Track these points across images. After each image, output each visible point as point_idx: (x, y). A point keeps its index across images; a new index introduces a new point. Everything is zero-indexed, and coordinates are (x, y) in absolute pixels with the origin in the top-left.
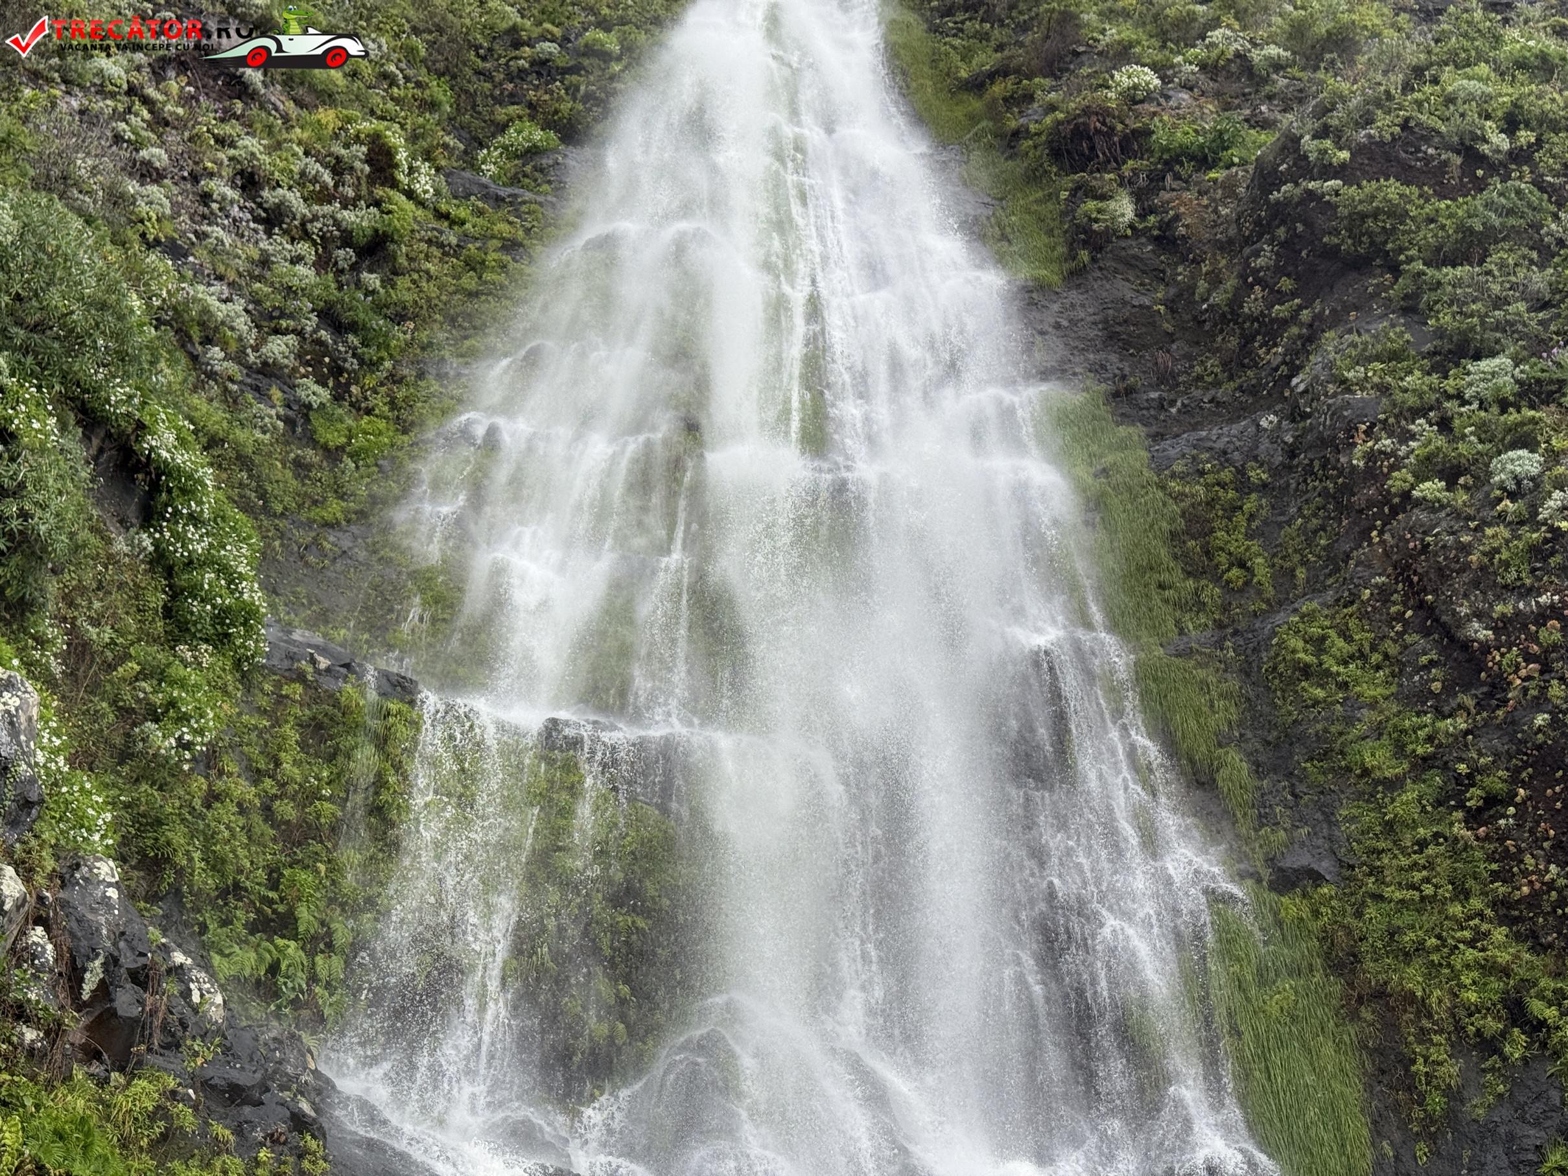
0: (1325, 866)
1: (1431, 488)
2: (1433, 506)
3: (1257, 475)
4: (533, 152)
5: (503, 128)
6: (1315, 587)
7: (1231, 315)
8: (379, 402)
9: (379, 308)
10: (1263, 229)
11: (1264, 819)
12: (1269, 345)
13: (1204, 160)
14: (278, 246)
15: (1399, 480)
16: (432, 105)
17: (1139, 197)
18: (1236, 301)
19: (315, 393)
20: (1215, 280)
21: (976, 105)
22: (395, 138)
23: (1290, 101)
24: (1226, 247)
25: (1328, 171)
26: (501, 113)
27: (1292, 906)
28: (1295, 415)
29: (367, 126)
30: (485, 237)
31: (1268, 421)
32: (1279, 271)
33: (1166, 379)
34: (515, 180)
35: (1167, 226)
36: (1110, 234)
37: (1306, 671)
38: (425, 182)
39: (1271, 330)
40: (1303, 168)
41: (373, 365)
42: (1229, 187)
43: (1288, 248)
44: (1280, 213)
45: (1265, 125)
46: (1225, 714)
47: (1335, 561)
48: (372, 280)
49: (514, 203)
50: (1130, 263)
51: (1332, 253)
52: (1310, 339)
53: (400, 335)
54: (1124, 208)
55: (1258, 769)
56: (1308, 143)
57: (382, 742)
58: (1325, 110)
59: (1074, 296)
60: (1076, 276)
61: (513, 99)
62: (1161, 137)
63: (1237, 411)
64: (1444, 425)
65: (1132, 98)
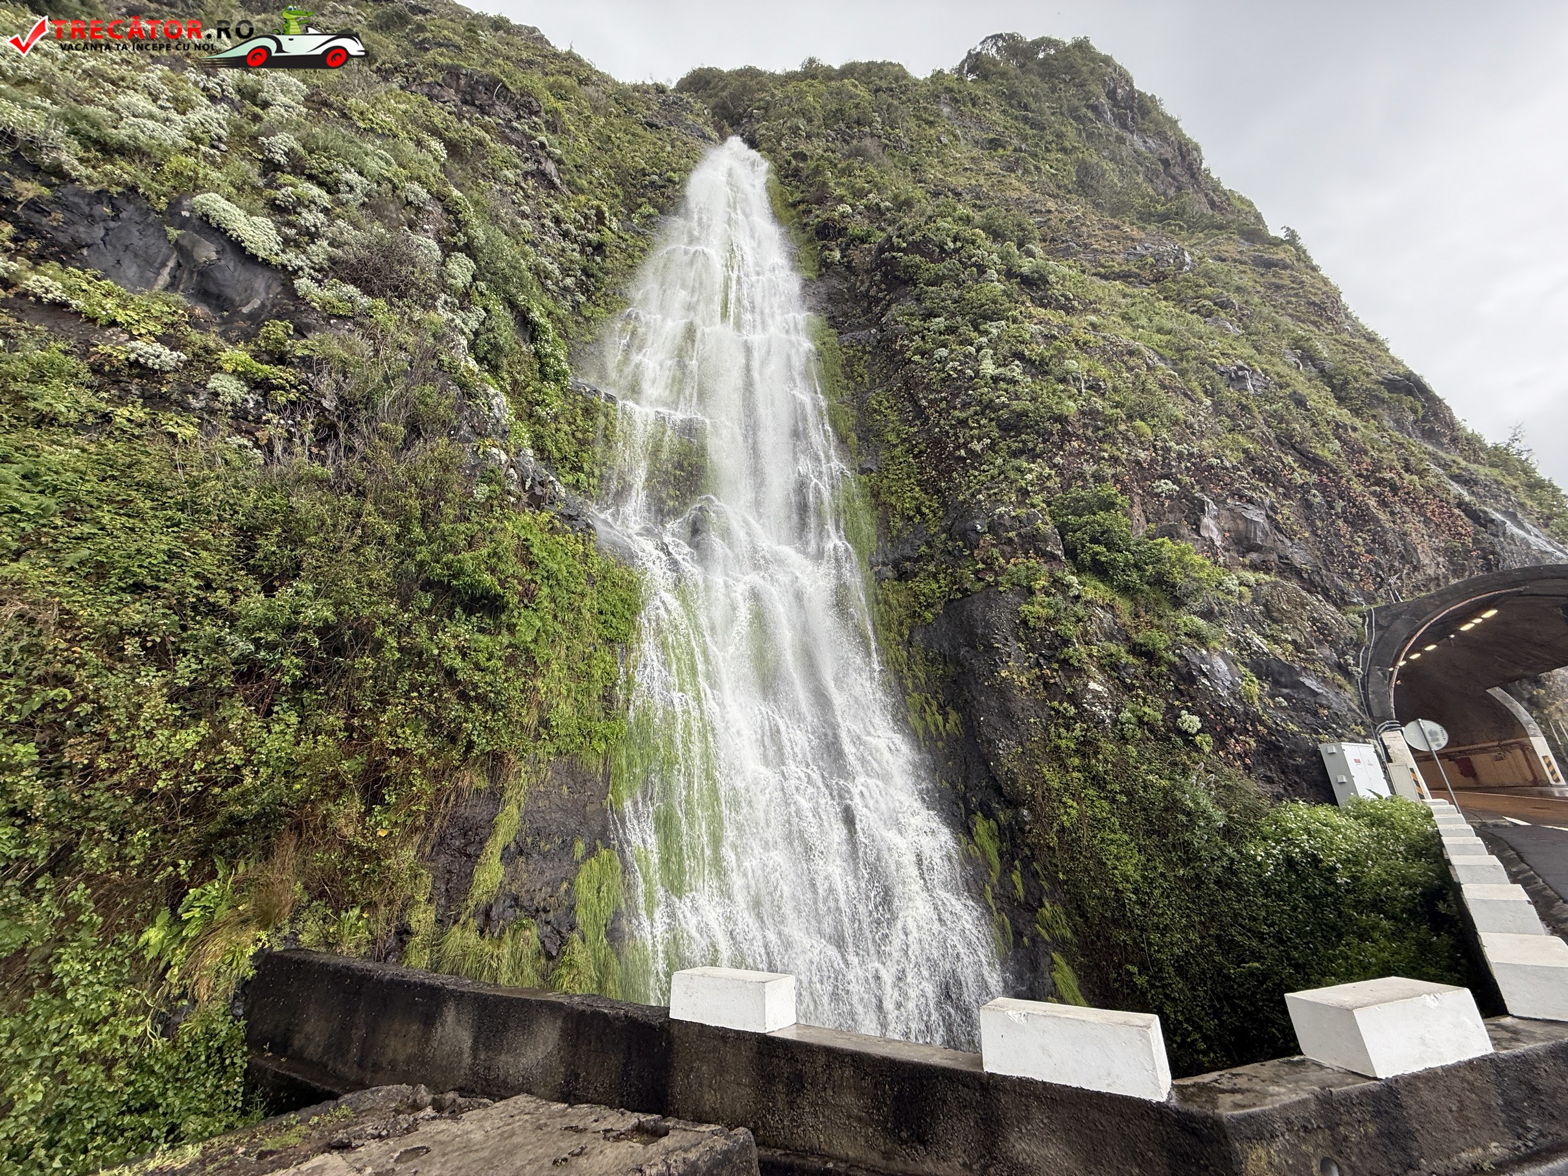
0: (874, 468)
1: (917, 358)
2: (916, 363)
3: (868, 349)
4: (650, 216)
5: (640, 206)
6: (881, 386)
7: (866, 295)
8: (601, 302)
9: (600, 269)
10: (878, 267)
11: (860, 453)
12: (877, 305)
13: (863, 241)
14: (567, 245)
15: (908, 354)
16: (617, 196)
17: (842, 251)
18: (868, 291)
19: (582, 298)
20: (862, 282)
21: (794, 213)
22: (605, 208)
23: (891, 223)
24: (867, 271)
25: (899, 250)
26: (639, 201)
27: (864, 478)
28: (882, 330)
29: (596, 203)
30: (635, 246)
31: (873, 331)
32: (881, 282)
33: (845, 314)
34: (644, 226)
35: (849, 262)
36: (832, 263)
37: (875, 411)
38: (614, 226)
39: (878, 301)
40: (892, 248)
41: (599, 289)
42: (870, 250)
43: (885, 275)
44: (884, 262)
45: (883, 230)
46: (852, 422)
47: (888, 378)
48: (598, 259)
49: (644, 235)
50: (837, 273)
51: (897, 278)
52: (889, 305)
53: (608, 280)
54: (837, 255)
55: (859, 438)
56: (895, 239)
57: (606, 416)
58: (901, 228)
59: (819, 284)
60: (820, 276)
61: (643, 196)
62: (850, 231)
63: (864, 327)
64: (923, 338)
65: (843, 216)
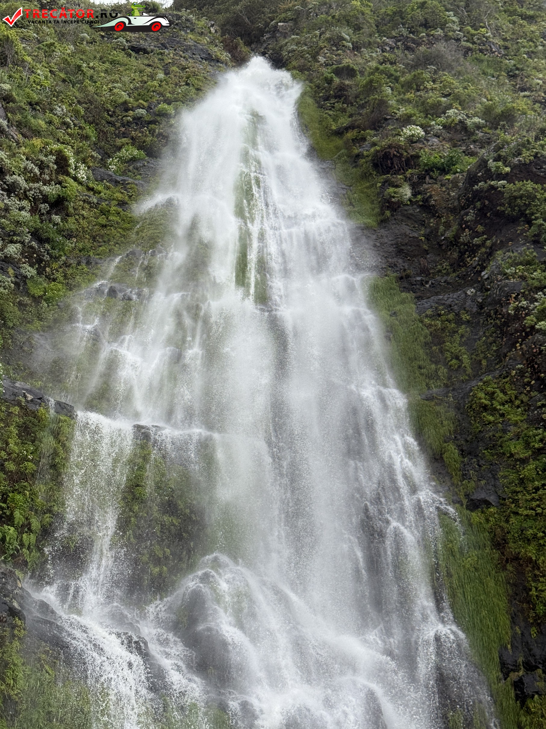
0: (492, 499)
1: (544, 324)
3: (465, 317)
4: (134, 160)
5: (119, 148)
6: (489, 371)
7: (454, 242)
8: (59, 275)
9: (60, 232)
10: (470, 202)
11: (464, 476)
12: (471, 256)
13: (444, 170)
14: (13, 202)
15: (530, 320)
16: (86, 138)
17: (413, 186)
18: (457, 237)
19: (29, 271)
20: (448, 226)
21: (339, 142)
22: (69, 152)
23: (484, 143)
24: (453, 211)
25: (500, 176)
26: (119, 142)
27: (476, 517)
28: (483, 289)
29: (56, 147)
30: (111, 199)
31: (471, 291)
32: (476, 222)
33: (424, 271)
34: (124, 173)
35: (426, 201)
36: (400, 203)
37: (485, 408)
38: (82, 174)
39: (473, 250)
40: (489, 175)
41: (56, 258)
42: (455, 183)
43: (482, 212)
44: (477, 195)
45: (472, 154)
46: (448, 427)
47: (500, 357)
48: (57, 218)
49: (124, 185)
50: (409, 217)
51: (499, 214)
52: (490, 254)
53: (69, 245)
54: (407, 192)
55: (463, 453)
56: (491, 164)
57: (56, 434)
58: (499, 148)
59: (383, 232)
60: (383, 222)
61: (124, 135)
62: (424, 159)
63: (455, 287)
65: (411, 140)
